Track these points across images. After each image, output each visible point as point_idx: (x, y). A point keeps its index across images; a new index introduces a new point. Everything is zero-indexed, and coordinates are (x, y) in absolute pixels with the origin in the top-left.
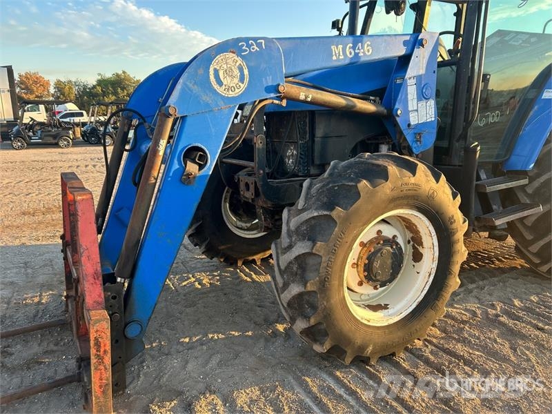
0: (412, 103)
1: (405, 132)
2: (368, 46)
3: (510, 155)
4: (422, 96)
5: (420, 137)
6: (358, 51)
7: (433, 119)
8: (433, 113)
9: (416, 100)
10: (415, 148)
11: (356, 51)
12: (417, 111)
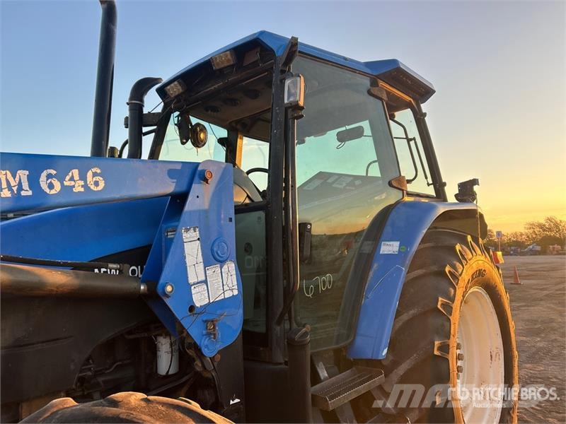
0: (195, 271)
1: (185, 323)
2: (95, 175)
3: (355, 336)
4: (212, 257)
5: (214, 328)
6: (73, 183)
7: (236, 292)
8: (235, 283)
9: (201, 266)
10: (207, 346)
11: (66, 183)
12: (205, 282)
